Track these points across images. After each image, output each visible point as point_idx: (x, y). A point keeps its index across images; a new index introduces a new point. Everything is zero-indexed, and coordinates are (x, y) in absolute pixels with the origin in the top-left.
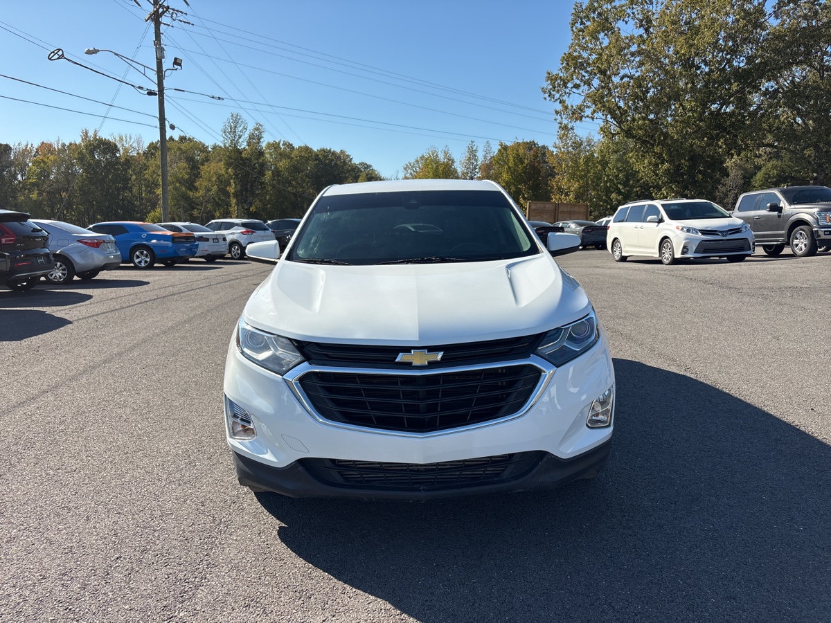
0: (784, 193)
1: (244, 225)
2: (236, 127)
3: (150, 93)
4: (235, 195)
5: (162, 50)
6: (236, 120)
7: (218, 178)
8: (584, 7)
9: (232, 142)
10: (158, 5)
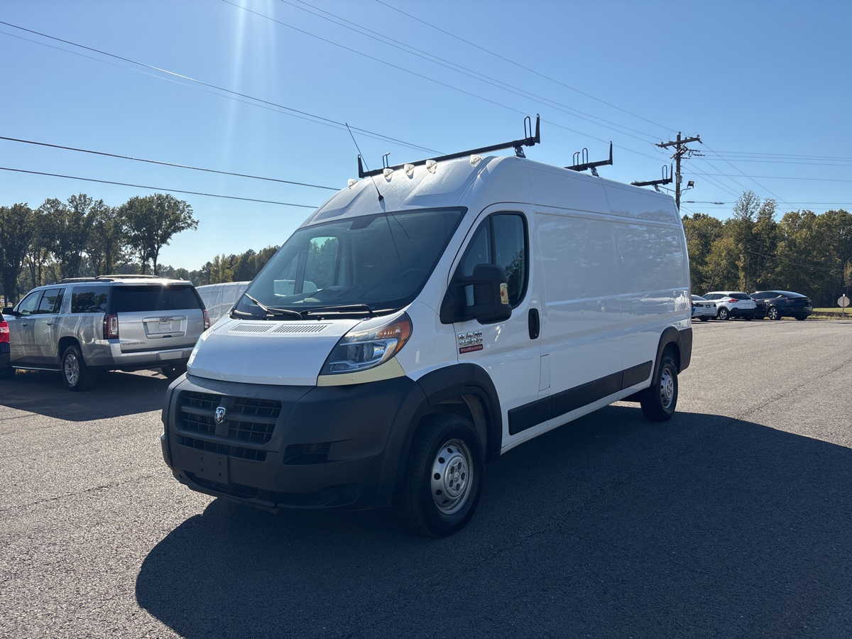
1: (731, 296)
2: (748, 204)
4: (744, 269)
5: (681, 177)
6: (749, 199)
7: (728, 253)
9: (743, 218)
10: (678, 148)
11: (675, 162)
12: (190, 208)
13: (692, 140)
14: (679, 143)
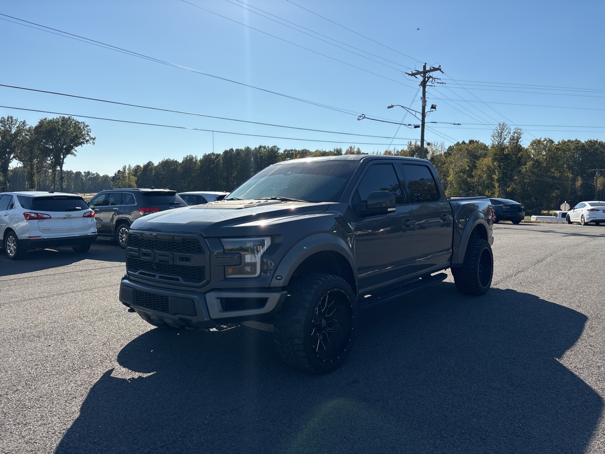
2: (502, 132)
3: (416, 127)
4: (498, 181)
5: (426, 101)
6: (503, 127)
7: (488, 169)
9: (498, 144)
10: (424, 77)
11: (422, 89)
12: (88, 128)
13: (435, 69)
14: (425, 72)
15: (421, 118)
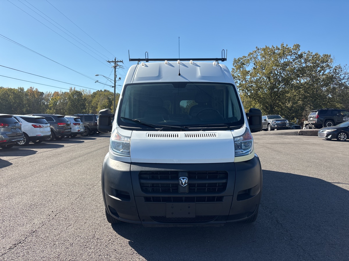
0: (268, 116)
3: (113, 87)
5: (116, 75)
8: (237, 59)
11: (114, 69)
14: (115, 62)
15: (114, 83)
